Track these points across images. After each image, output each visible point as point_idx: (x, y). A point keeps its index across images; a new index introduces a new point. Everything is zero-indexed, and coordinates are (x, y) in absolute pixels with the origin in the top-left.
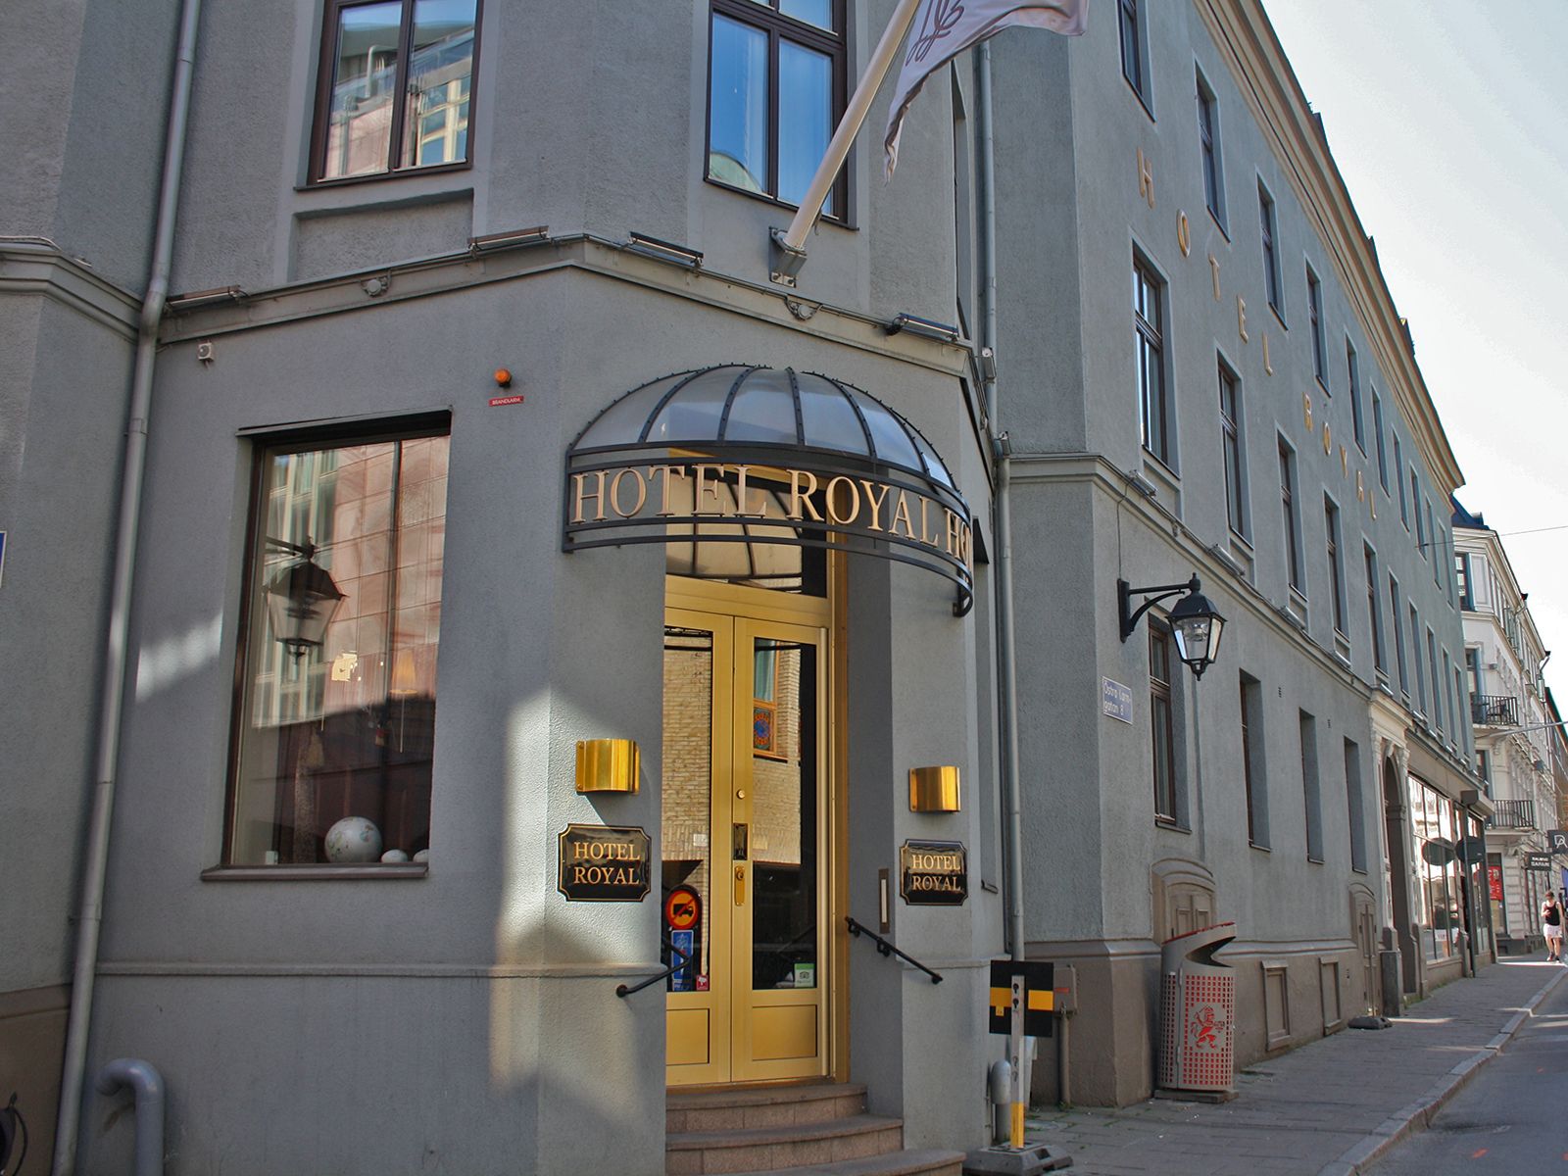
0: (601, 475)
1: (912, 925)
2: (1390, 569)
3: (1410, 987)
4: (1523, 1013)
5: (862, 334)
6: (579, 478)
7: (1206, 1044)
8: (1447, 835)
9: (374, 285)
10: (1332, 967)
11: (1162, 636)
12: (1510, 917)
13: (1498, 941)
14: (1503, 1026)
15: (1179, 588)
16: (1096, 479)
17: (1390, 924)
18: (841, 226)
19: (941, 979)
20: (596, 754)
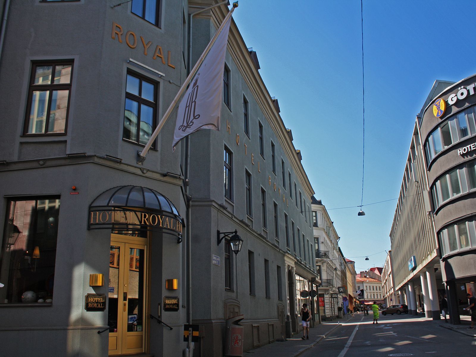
0: (98, 212)
1: (166, 316)
2: (292, 219)
3: (294, 330)
4: (322, 337)
5: (158, 176)
6: (92, 213)
7: (236, 345)
8: (307, 289)
9: (41, 162)
10: (272, 326)
11: (228, 243)
12: (326, 311)
13: (321, 318)
14: (316, 340)
15: (232, 233)
16: (212, 206)
17: (289, 314)
18: (154, 150)
19: (172, 329)
20: (94, 277)
